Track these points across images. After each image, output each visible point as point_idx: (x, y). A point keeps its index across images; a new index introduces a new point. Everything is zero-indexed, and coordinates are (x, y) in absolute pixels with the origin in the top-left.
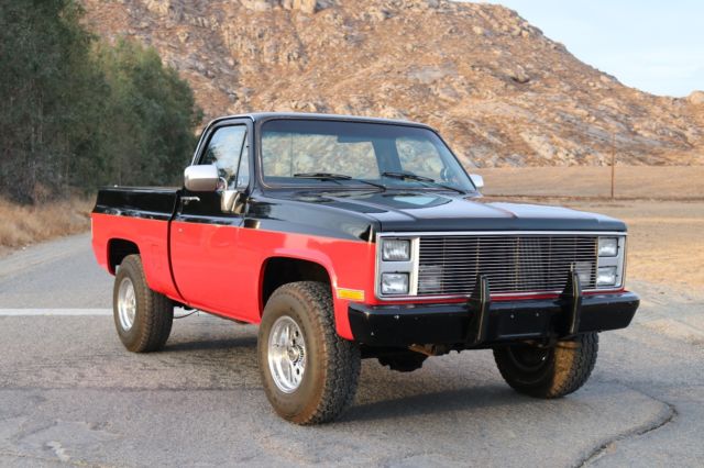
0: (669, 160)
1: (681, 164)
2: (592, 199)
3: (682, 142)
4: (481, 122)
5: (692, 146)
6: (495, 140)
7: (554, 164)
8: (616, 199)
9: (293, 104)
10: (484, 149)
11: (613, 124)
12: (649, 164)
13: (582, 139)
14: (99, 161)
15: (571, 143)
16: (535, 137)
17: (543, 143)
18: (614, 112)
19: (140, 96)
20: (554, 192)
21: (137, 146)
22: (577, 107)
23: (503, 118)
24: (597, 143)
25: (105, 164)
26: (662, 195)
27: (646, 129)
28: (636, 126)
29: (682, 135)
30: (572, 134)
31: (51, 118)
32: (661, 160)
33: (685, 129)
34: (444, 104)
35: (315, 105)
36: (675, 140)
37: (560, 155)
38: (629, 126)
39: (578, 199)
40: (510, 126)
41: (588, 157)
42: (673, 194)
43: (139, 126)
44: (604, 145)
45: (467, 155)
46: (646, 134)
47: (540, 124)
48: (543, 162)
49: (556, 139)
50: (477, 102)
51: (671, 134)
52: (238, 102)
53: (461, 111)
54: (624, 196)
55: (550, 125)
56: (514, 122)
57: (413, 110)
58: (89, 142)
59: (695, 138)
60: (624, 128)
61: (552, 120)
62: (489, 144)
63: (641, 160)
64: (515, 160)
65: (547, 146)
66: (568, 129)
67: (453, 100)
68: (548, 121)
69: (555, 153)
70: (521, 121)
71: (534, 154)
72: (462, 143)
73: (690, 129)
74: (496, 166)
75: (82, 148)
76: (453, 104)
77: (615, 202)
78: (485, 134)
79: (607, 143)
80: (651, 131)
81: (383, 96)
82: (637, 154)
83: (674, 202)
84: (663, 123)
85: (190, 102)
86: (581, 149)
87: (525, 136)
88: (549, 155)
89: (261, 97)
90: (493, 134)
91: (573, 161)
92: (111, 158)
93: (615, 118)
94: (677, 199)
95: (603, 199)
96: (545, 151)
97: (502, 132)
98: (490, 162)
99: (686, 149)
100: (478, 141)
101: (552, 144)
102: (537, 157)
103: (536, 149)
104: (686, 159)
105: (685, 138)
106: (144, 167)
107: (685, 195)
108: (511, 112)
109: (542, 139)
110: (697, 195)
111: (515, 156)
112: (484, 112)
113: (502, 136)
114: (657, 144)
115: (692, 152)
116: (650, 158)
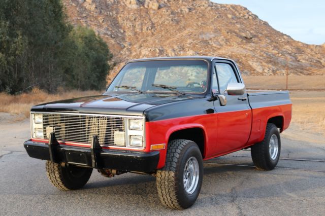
0: (314, 73)
1: (319, 74)
3: (319, 64)
4: (231, 56)
5: (324, 66)
7: (263, 75)
8: (289, 90)
9: (149, 49)
11: (289, 57)
12: (305, 74)
13: (275, 64)
14: (73, 76)
15: (270, 65)
16: (254, 63)
17: (258, 66)
18: (290, 52)
19: (87, 49)
21: (87, 70)
22: (273, 50)
23: (240, 55)
24: (282, 65)
25: (76, 77)
26: (309, 88)
27: (303, 59)
28: (299, 58)
29: (319, 62)
30: (271, 62)
31: (57, 60)
32: (310, 73)
33: (321, 59)
34: (215, 49)
35: (159, 49)
36: (317, 64)
37: (266, 71)
38: (296, 58)
40: (244, 58)
41: (278, 72)
42: (313, 88)
43: (87, 61)
44: (285, 66)
46: (304, 61)
47: (257, 57)
48: (258, 74)
49: (264, 64)
50: (229, 48)
51: (315, 61)
52: (125, 48)
53: (222, 52)
54: (292, 88)
55: (261, 58)
56: (245, 57)
57: (201, 51)
58: (69, 69)
60: (294, 58)
61: (262, 56)
63: (301, 72)
64: (246, 73)
65: (260, 67)
66: (269, 59)
67: (219, 47)
68: (260, 56)
69: (264, 70)
70: (248, 56)
71: (254, 70)
73: (323, 59)
75: (67, 71)
76: (219, 49)
80: (306, 60)
81: (188, 45)
82: (299, 70)
83: (314, 91)
84: (311, 56)
85: (107, 51)
87: (250, 63)
88: (260, 71)
89: (135, 46)
91: (271, 73)
92: (78, 75)
93: (290, 54)
94: (315, 90)
96: (259, 69)
97: (240, 61)
99: (321, 68)
101: (262, 66)
102: (255, 72)
103: (255, 68)
104: (321, 72)
105: (321, 63)
106: (89, 78)
107: (319, 88)
108: (244, 52)
109: (258, 64)
111: (245, 71)
112: (232, 52)
113: (240, 63)
114: (308, 65)
115: (324, 69)
116: (305, 72)
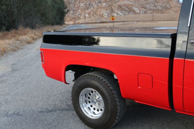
2: (149, 21)
3: (166, 8)
4: (124, 5)
5: (168, 9)
6: (127, 9)
7: (140, 14)
8: (154, 21)
9: (84, 3)
10: (125, 11)
11: (152, 5)
13: (145, 8)
14: (47, 18)
15: (143, 9)
16: (136, 8)
18: (152, 2)
19: (53, 3)
20: (141, 20)
21: (54, 14)
22: (144, 1)
23: (128, 4)
24: (149, 9)
25: (48, 18)
26: (164, 19)
27: (159, 6)
28: (157, 5)
29: (166, 7)
30: (143, 7)
32: (162, 12)
33: (167, 5)
34: (116, 2)
35: (89, 3)
37: (141, 12)
39: (146, 21)
40: (130, 6)
41: (147, 12)
42: (166, 19)
43: (54, 10)
44: (150, 9)
45: (121, 13)
46: (159, 7)
47: (136, 5)
48: (137, 13)
49: (140, 8)
50: (123, 1)
51: (164, 6)
52: (72, 4)
53: (119, 3)
54: (156, 20)
55: (138, 5)
56: (131, 5)
57: (109, 3)
59: (169, 7)
60: (154, 5)
61: (139, 4)
62: (126, 10)
63: (158, 12)
64: (132, 13)
65: (138, 10)
66: (142, 6)
68: (138, 4)
69: (140, 11)
70: (132, 5)
71: (135, 12)
72: (120, 10)
74: (128, 15)
75: (43, 15)
76: (118, 2)
77: (154, 22)
78: (125, 8)
79: (151, 9)
82: (157, 11)
85: (64, 4)
86: (145, 10)
87: (133, 8)
88: (138, 12)
89: (77, 2)
90: (127, 8)
91: (144, 13)
92: (49, 17)
93: (152, 3)
94: (167, 20)
95: (151, 21)
96: (138, 11)
98: (126, 14)
99: (167, 10)
100: (123, 10)
102: (136, 13)
103: (136, 11)
104: (167, 12)
105: (167, 7)
106: (55, 19)
108: (130, 3)
109: (137, 8)
110: (171, 19)
111: (131, 12)
112: (124, 3)
113: (128, 8)
114: (161, 9)
115: (168, 10)
116: (160, 12)
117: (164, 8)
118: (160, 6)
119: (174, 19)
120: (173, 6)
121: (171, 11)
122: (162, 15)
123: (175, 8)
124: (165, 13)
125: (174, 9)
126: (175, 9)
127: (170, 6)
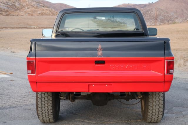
0: (10, 14)
1: (15, 15)
3: (14, 7)
5: (18, 9)
12: (4, 15)
26: (12, 26)
29: (14, 5)
32: (8, 14)
33: (15, 3)
36: (12, 7)
42: (15, 26)
51: (10, 5)
59: (19, 6)
73: (17, 3)
80: (3, 3)
94: (17, 28)
99: (16, 10)
104: (16, 14)
105: (16, 6)
107: (20, 26)
110: (23, 26)
114: (6, 8)
115: (18, 11)
116: (4, 13)
117: (11, 7)
118: (4, 4)
119: (28, 26)
120: (24, 4)
121: (22, 13)
122: (8, 19)
123: (28, 8)
124: (13, 16)
125: (26, 9)
126: (29, 10)
127: (20, 4)
